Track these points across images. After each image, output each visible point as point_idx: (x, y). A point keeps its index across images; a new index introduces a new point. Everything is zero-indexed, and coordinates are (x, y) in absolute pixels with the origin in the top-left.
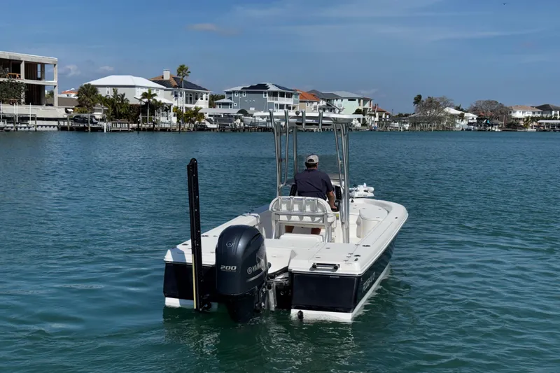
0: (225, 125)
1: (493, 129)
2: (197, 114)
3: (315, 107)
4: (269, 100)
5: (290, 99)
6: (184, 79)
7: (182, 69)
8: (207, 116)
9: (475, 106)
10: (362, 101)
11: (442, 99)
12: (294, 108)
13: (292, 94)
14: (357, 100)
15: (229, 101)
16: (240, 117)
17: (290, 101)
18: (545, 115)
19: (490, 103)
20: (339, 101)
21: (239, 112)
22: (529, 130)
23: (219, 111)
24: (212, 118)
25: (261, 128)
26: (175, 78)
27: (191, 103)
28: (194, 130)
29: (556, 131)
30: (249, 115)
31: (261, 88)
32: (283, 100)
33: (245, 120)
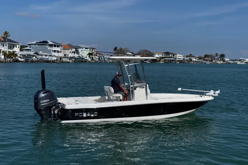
0: (28, 59)
1: (147, 62)
2: (14, 54)
3: (70, 52)
4: (49, 48)
5: (59, 48)
6: (7, 38)
7: (6, 33)
8: (19, 55)
9: (139, 52)
10: (91, 49)
11: (125, 49)
12: (60, 52)
13: (59, 46)
14: (89, 49)
15: (30, 48)
16: (35, 56)
17: (59, 49)
18: (167, 56)
19: (145, 51)
20: (81, 49)
21: (35, 53)
22: (161, 62)
23: (25, 53)
24: (21, 56)
25: (45, 61)
26: (2, 37)
27: (11, 49)
28: (12, 61)
29: (171, 63)
30: (39, 55)
31: (45, 42)
32: (55, 48)
33: (37, 57)
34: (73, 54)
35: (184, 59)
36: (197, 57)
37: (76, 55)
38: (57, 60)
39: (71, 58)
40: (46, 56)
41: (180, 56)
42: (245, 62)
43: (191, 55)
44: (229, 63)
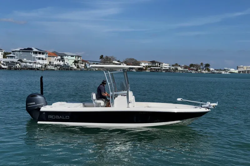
0: (11, 66)
1: (133, 70)
3: (55, 59)
4: (33, 55)
8: (2, 62)
9: (125, 60)
10: (77, 57)
11: (112, 57)
12: (45, 59)
13: (44, 53)
14: (75, 57)
15: (13, 55)
16: (19, 63)
17: (43, 56)
18: (153, 65)
19: (131, 59)
20: (67, 56)
21: (18, 61)
22: (147, 71)
23: (8, 60)
24: (5, 63)
25: (29, 68)
29: (157, 72)
30: (23, 62)
31: (30, 50)
32: (40, 56)
33: (21, 64)
34: (58, 61)
35: (170, 68)
36: (183, 66)
37: (62, 63)
38: (42, 68)
39: (56, 66)
40: (30, 63)
41: (166, 65)
42: (229, 71)
43: (177, 64)
44: (214, 73)
